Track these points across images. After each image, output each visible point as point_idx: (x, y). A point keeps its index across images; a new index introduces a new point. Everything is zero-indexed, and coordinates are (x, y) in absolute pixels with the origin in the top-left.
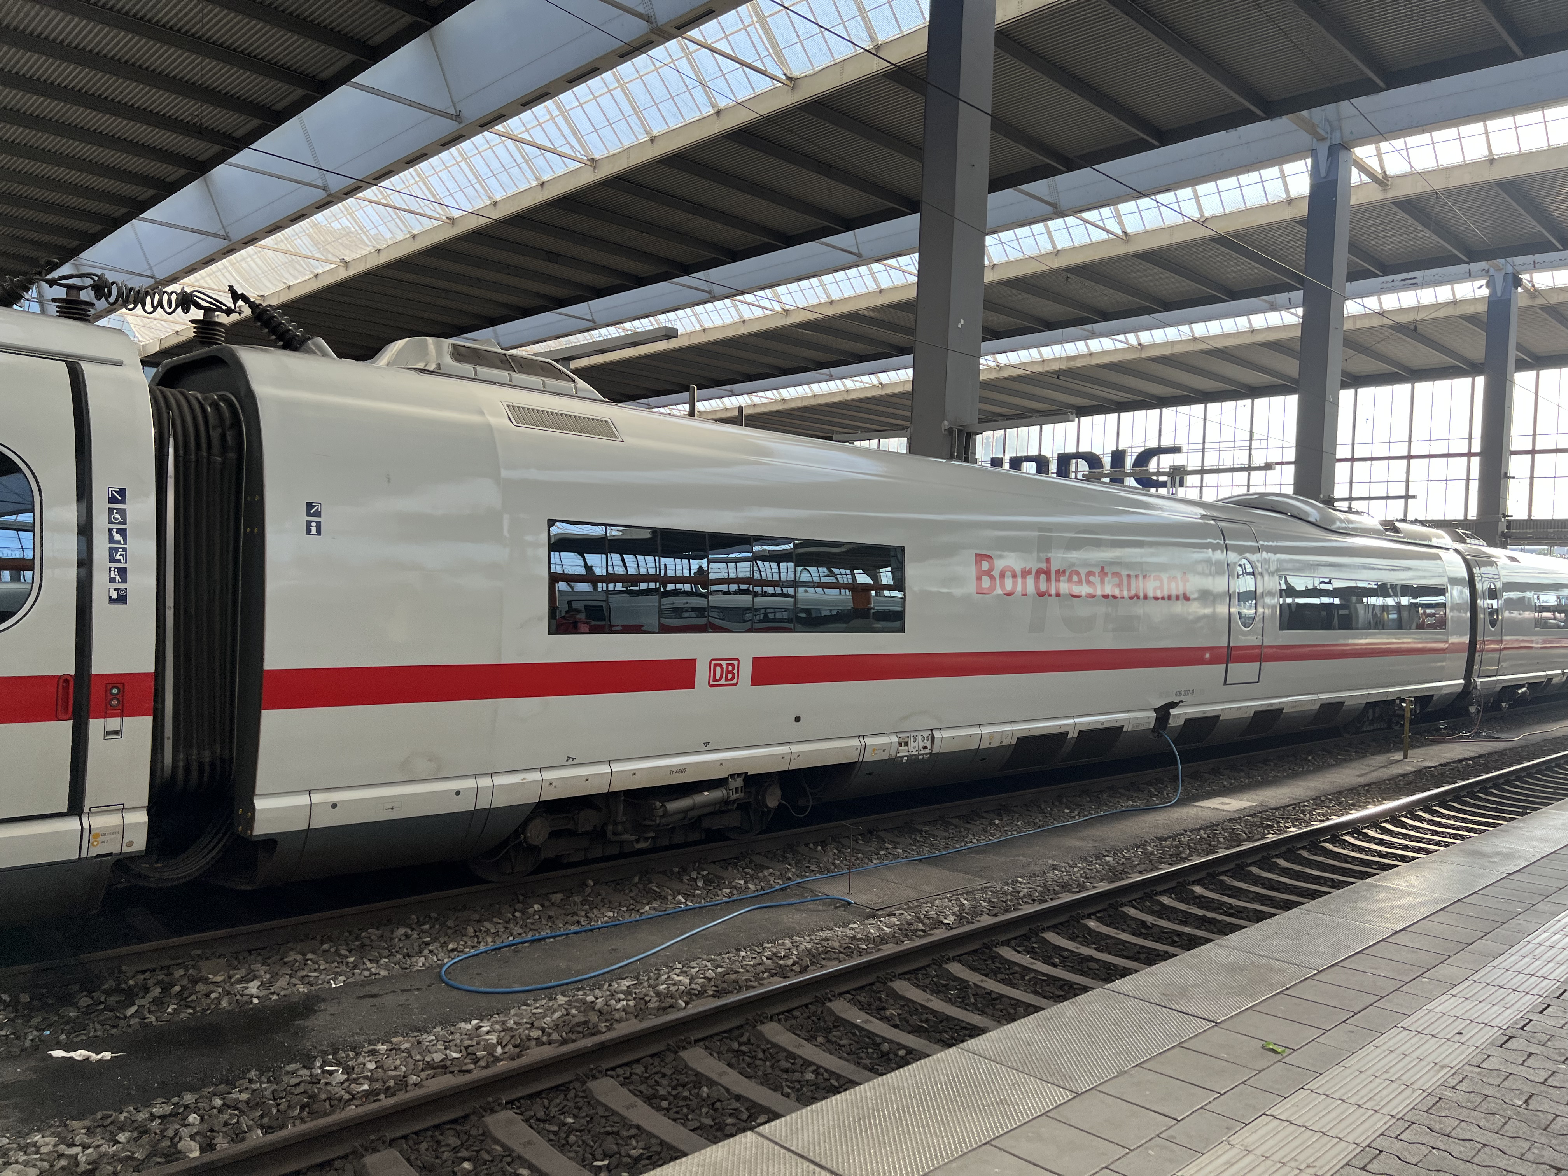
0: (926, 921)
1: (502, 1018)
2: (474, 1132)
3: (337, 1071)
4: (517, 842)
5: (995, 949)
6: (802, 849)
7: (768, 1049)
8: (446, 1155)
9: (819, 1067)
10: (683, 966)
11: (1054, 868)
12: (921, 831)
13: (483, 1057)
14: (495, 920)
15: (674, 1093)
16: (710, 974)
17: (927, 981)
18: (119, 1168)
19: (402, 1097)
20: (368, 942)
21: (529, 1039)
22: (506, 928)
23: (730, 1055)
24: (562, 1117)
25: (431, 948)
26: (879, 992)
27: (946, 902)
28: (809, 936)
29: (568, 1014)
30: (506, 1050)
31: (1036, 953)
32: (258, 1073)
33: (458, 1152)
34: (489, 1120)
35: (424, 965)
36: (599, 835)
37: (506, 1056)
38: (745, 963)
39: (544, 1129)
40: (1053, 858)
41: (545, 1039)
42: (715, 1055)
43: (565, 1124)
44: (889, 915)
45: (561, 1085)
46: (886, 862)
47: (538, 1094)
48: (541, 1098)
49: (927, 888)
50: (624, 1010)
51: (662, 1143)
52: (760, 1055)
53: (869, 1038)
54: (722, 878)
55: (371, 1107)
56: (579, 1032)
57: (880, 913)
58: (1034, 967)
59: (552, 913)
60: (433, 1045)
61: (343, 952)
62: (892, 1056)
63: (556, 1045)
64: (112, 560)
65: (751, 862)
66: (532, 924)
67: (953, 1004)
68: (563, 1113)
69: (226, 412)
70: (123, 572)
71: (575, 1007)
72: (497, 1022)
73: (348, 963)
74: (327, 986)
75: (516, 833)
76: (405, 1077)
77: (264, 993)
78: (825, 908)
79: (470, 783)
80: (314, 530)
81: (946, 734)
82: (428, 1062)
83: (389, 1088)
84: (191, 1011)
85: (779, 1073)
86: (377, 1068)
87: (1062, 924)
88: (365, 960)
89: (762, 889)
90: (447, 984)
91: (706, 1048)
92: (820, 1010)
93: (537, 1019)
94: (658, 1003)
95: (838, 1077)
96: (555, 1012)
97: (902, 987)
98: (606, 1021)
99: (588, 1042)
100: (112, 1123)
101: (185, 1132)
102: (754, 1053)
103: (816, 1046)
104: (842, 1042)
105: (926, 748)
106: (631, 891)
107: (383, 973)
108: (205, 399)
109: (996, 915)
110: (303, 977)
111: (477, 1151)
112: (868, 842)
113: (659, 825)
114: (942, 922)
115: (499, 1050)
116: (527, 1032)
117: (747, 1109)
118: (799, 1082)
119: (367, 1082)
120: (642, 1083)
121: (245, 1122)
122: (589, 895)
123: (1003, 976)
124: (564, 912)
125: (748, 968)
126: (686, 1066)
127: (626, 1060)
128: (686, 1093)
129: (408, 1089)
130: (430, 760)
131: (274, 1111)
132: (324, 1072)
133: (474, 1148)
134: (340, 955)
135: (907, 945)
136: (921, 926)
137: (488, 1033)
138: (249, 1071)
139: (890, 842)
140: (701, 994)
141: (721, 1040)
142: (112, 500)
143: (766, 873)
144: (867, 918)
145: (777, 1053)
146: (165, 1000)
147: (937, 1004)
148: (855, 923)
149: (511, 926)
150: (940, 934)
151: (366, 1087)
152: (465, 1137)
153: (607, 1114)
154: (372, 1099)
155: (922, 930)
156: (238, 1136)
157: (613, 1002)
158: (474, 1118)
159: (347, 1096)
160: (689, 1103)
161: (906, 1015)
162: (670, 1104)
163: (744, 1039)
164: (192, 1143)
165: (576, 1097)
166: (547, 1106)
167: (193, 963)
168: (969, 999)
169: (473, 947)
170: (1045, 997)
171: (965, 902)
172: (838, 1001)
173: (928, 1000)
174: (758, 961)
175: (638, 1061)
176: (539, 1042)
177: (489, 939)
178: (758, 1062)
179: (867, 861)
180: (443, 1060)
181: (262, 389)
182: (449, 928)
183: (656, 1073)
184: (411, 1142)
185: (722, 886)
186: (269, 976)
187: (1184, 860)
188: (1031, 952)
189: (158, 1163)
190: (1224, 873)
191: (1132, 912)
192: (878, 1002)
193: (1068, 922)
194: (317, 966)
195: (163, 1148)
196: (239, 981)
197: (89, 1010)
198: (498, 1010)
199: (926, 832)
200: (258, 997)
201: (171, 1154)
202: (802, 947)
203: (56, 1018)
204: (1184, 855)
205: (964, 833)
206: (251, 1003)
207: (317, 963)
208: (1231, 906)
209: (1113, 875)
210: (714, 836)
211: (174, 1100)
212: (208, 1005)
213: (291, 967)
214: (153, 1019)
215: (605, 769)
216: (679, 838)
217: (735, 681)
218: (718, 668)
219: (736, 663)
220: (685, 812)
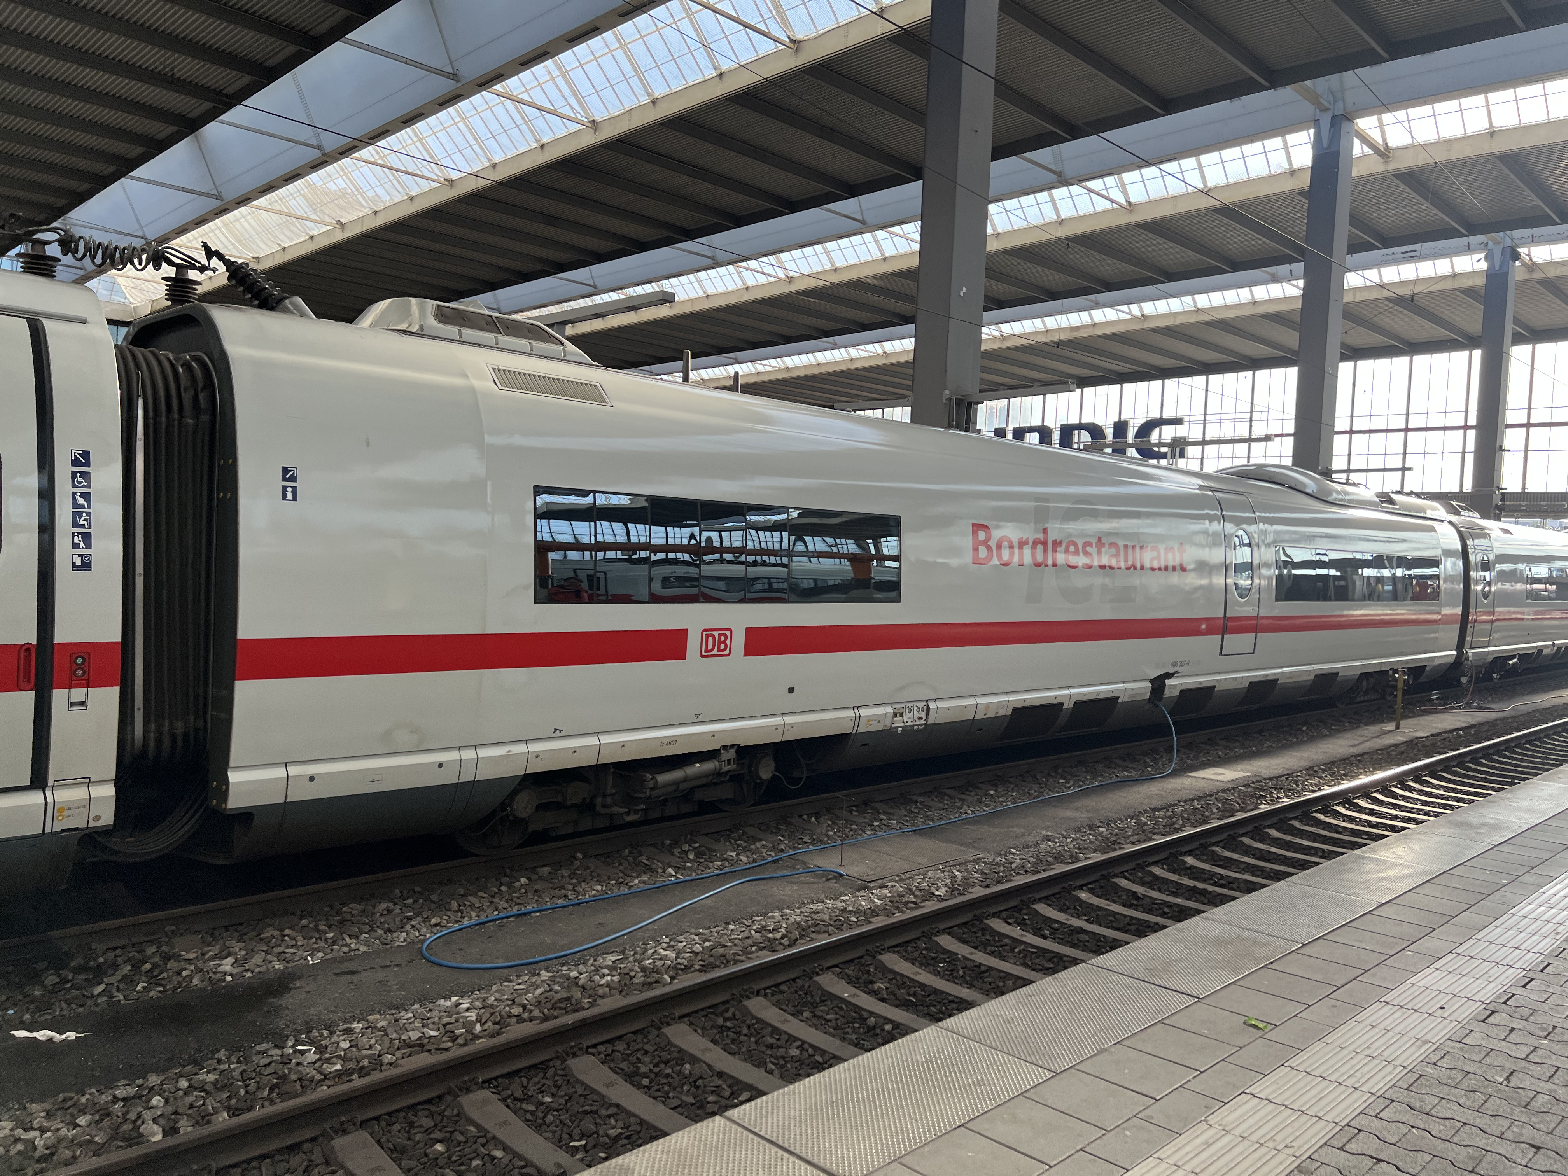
0: (918, 893)
1: (483, 994)
2: (448, 1113)
3: (310, 1050)
4: (504, 814)
5: (986, 922)
6: (795, 820)
7: (753, 1025)
8: (418, 1137)
9: (804, 1042)
10: (671, 940)
11: (1048, 838)
12: (915, 802)
13: (461, 1035)
14: (480, 894)
15: (656, 1070)
16: (698, 948)
17: (916, 954)
18: (78, 1153)
19: (376, 1076)
20: (348, 917)
21: (510, 1016)
22: (491, 902)
23: (715, 1031)
24: (540, 1096)
25: (413, 923)
26: (868, 965)
27: (939, 874)
28: (799, 908)
29: (551, 990)
30: (486, 1027)
31: (1026, 925)
32: (227, 1053)
33: (430, 1134)
34: (465, 1100)
35: (405, 940)
36: (587, 807)
37: (486, 1033)
38: (733, 937)
39: (521, 1108)
40: (1047, 828)
41: (526, 1015)
42: (699, 1031)
43: (542, 1104)
44: (881, 887)
45: (541, 1063)
46: (880, 833)
47: (517, 1073)
48: (519, 1077)
49: (919, 860)
50: (608, 986)
51: (642, 1122)
52: (745, 1031)
53: (855, 1012)
54: (715, 851)
55: (342, 1088)
56: (561, 1009)
57: (872, 885)
58: (1024, 939)
59: (537, 887)
60: (410, 1023)
61: (323, 927)
62: (878, 1031)
63: (538, 1021)
64: (76, 525)
65: (744, 833)
66: (518, 898)
67: (942, 977)
68: (542, 1092)
69: (199, 373)
70: (86, 537)
71: (558, 983)
72: (478, 999)
73: (327, 939)
74: (304, 962)
75: (503, 806)
76: (379, 1056)
77: (238, 970)
78: (816, 880)
79: (453, 756)
80: (290, 496)
81: (942, 705)
82: (404, 1041)
83: (363, 1067)
84: (161, 989)
85: (764, 1049)
86: (351, 1046)
87: (1053, 895)
88: (344, 935)
89: (754, 861)
90: (428, 960)
91: (691, 1024)
92: (808, 984)
93: (519, 995)
94: (643, 979)
95: (823, 1052)
96: (537, 988)
97: (891, 960)
98: (590, 996)
99: (569, 1019)
100: (73, 1105)
101: (147, 1115)
102: (738, 1029)
103: (802, 1021)
104: (828, 1017)
105: (921, 718)
106: (621, 864)
107: (363, 949)
108: (177, 359)
109: (988, 886)
110: (280, 953)
111: (452, 1132)
112: (862, 812)
113: (649, 797)
114: (933, 894)
115: (478, 1027)
116: (507, 1008)
117: (729, 1087)
118: (783, 1058)
119: (341, 1061)
120: (624, 1060)
121: (210, 1104)
123: (993, 948)
124: (551, 885)
125: (736, 941)
126: (669, 1043)
127: (607, 1037)
128: (669, 1071)
129: (383, 1068)
130: (411, 732)
131: (242, 1092)
132: (295, 1051)
133: (448, 1129)
134: (318, 931)
135: (898, 917)
136: (912, 898)
137: (468, 1010)
138: (219, 1051)
139: (885, 813)
140: (687, 969)
141: (706, 1016)
142: (76, 463)
143: (758, 845)
144: (859, 890)
145: (762, 1029)
146: (135, 978)
147: (925, 977)
148: (846, 895)
149: (496, 900)
150: (931, 906)
151: (338, 1067)
152: (440, 1118)
153: (586, 1092)
154: (345, 1079)
155: (913, 902)
156: (203, 1119)
157: (597, 977)
158: (449, 1098)
159: (318, 1077)
160: (671, 1080)
161: (893, 988)
162: (651, 1082)
163: (729, 1014)
164: (155, 1127)
165: (556, 1074)
166: (525, 1084)
167: (166, 939)
168: (958, 972)
169: (457, 922)
170: (1034, 970)
171: (957, 873)
172: (825, 975)
173: (917, 973)
174: (746, 934)
176: (520, 1019)
177: (473, 914)
178: (742, 1038)
179: (860, 832)
180: (419, 1038)
181: (235, 349)
182: (433, 902)
183: (639, 1050)
184: (383, 1124)
185: (714, 858)
186: (243, 953)
187: (1177, 830)
188: (1022, 924)
189: (119, 1147)
190: (1216, 844)
191: (1123, 883)
192: (866, 976)
193: (1059, 893)
194: (294, 942)
195: (125, 1132)
196: (212, 959)
197: (55, 990)
198: (479, 986)
199: (921, 803)
200: (231, 975)
201: (135, 1138)
202: (792, 920)
203: (20, 997)
204: (1177, 826)
205: (959, 804)
206: (225, 980)
207: (294, 939)
208: (1222, 877)
209: (1107, 845)
210: (707, 808)
211: (140, 1082)
212: (179, 983)
213: (267, 944)
214: (121, 997)
215: (593, 741)
216: (671, 810)
217: (727, 652)
218: (710, 639)
219: (728, 633)
220: (677, 783)
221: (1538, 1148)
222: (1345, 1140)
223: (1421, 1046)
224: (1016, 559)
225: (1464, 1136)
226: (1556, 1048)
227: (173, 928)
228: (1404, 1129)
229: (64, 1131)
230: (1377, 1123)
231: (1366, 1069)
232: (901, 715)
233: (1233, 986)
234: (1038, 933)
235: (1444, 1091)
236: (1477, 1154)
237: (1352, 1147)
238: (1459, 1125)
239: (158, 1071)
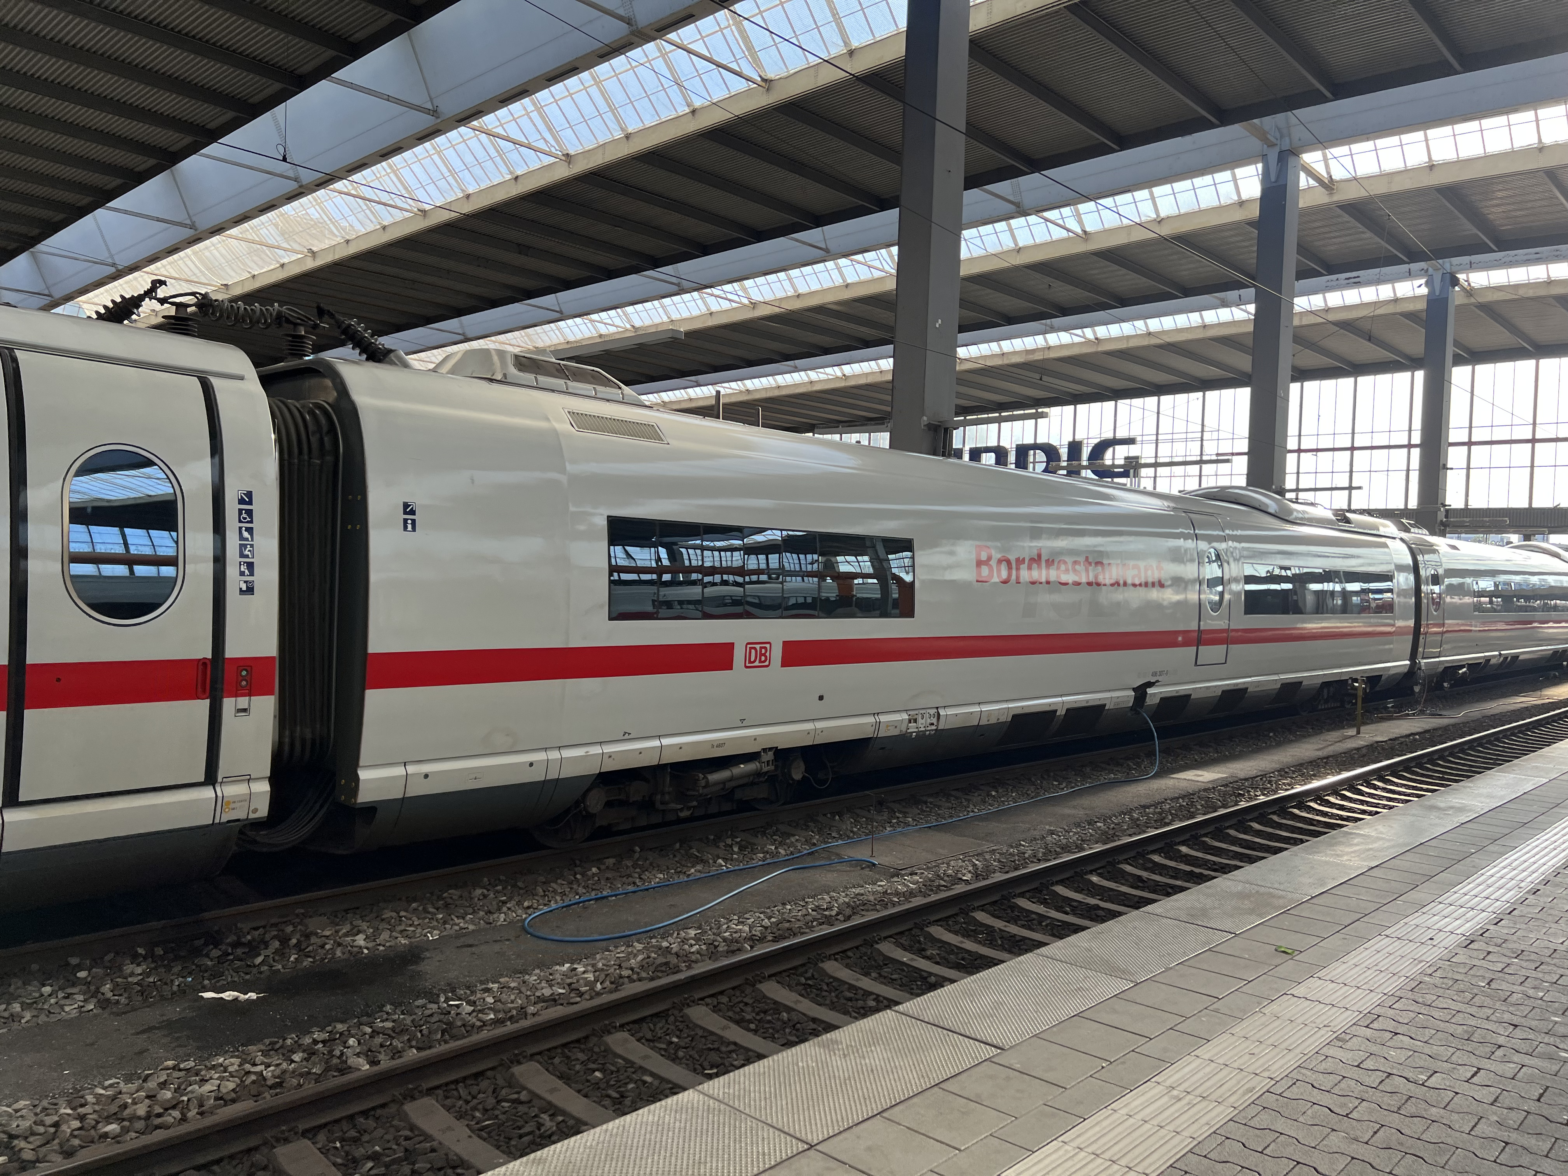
0: (946, 878)
1: (590, 961)
2: (596, 1049)
3: (462, 1004)
4: (578, 810)
5: (1014, 901)
6: (821, 818)
7: (831, 982)
8: (578, 1067)
9: (878, 996)
10: (739, 918)
11: (1052, 833)
12: (926, 803)
13: (586, 992)
14: (559, 881)
15: (758, 1018)
16: (766, 922)
17: (957, 927)
18: (303, 1081)
19: (524, 1024)
20: (449, 901)
21: (621, 977)
22: (571, 888)
23: (800, 987)
24: (668, 1037)
25: (508, 905)
26: (918, 936)
27: (960, 863)
28: (844, 892)
29: (649, 957)
30: (605, 985)
31: (1048, 903)
32: (392, 1007)
33: (587, 1064)
34: (608, 1039)
35: (505, 920)
36: (647, 805)
37: (604, 990)
38: (793, 914)
39: (655, 1047)
40: (1050, 824)
41: (635, 977)
42: (787, 987)
43: (672, 1043)
44: (911, 874)
45: (660, 1012)
46: (900, 829)
47: (643, 1019)
48: (647, 1023)
49: (941, 851)
50: (698, 953)
52: (825, 987)
54: (755, 844)
55: (500, 1031)
56: (662, 971)
57: (903, 872)
58: (1049, 915)
59: (609, 875)
60: (538, 984)
61: (431, 910)
63: (648, 980)
64: (242, 555)
65: (777, 830)
66: (593, 885)
67: (984, 945)
68: (668, 1035)
69: (323, 420)
70: (250, 566)
71: (653, 951)
72: (587, 965)
73: (437, 920)
74: (425, 938)
75: (577, 803)
76: (522, 1008)
77: (370, 945)
78: (852, 868)
79: (541, 756)
80: (410, 527)
81: (950, 711)
82: (539, 997)
83: (512, 1017)
84: (311, 960)
85: (845, 1002)
86: (496, 1001)
87: (1067, 879)
88: (453, 917)
89: (792, 853)
90: (532, 935)
91: (778, 982)
92: (870, 951)
93: (622, 962)
96: (635, 956)
97: (937, 931)
98: (685, 961)
99: (681, 976)
100: (281, 1047)
101: (349, 1052)
102: (819, 986)
104: (894, 977)
105: (932, 724)
106: (675, 856)
107: (471, 927)
108: (303, 406)
109: (1007, 872)
110: (402, 931)
111: (603, 1064)
112: (879, 812)
113: (701, 795)
114: (961, 879)
115: (599, 986)
116: (617, 972)
118: (863, 1008)
119: (492, 1012)
120: (728, 1010)
121: (397, 1044)
122: (638, 860)
124: (619, 874)
125: (797, 918)
126: (765, 997)
127: (711, 992)
128: (769, 1018)
129: (529, 1017)
130: (507, 735)
131: (419, 1035)
132: (450, 1005)
133: (600, 1062)
134: (429, 913)
135: (934, 898)
136: (943, 883)
137: (583, 973)
138: (384, 1006)
139: (900, 812)
140: (762, 940)
141: (788, 976)
142: (241, 501)
143: (793, 839)
144: (892, 877)
145: (840, 986)
146: (284, 951)
147: (969, 945)
148: (883, 881)
149: (575, 886)
150: (961, 888)
151: (492, 1016)
152: (590, 1054)
153: (705, 1034)
154: (500, 1025)
155: (944, 886)
156: (397, 1053)
157: (686, 947)
158: (594, 1038)
159: (478, 1024)
160: (773, 1025)
161: (943, 954)
162: (757, 1026)
163: (809, 975)
164: (360, 1060)
165: (676, 1020)
166: (653, 1028)
167: (298, 920)
168: (996, 941)
169: (545, 905)
171: (977, 862)
172: (884, 943)
173: (961, 943)
174: (804, 912)
175: (722, 993)
176: (630, 979)
177: (558, 898)
178: (824, 994)
179: (881, 828)
180: (552, 994)
181: (361, 398)
182: (521, 888)
183: (740, 1002)
184: (546, 1057)
185: (756, 851)
186: (371, 930)
187: (1168, 824)
188: (1044, 902)
189: (334, 1076)
190: (1205, 835)
191: (1128, 868)
192: (917, 945)
193: (1072, 877)
194: (411, 922)
195: (336, 1065)
196: (346, 935)
197: (221, 960)
198: (585, 955)
199: (931, 803)
200: (367, 948)
201: (344, 1069)
202: (841, 901)
203: (194, 967)
204: (1167, 821)
205: (965, 804)
206: (363, 953)
207: (410, 919)
208: (1215, 863)
209: (1106, 837)
210: (746, 806)
211: (329, 1028)
212: (325, 954)
213: (389, 923)
214: (280, 967)
215: (656, 743)
216: (713, 809)
217: (767, 663)
218: (753, 651)
219: (768, 646)
220: (724, 782)
221: (1516, 1026)
222: (1369, 1022)
223: (1417, 965)
224: (1014, 577)
225: (1459, 1018)
226: (1524, 964)
227: (302, 911)
228: (1413, 1015)
229: (284, 1065)
230: (1391, 1013)
231: (1376, 979)
232: (915, 721)
233: (1261, 926)
234: (1059, 909)
235: (1440, 992)
236: (1470, 1029)
237: (1375, 1025)
238: (1455, 1012)
239: (342, 1022)
